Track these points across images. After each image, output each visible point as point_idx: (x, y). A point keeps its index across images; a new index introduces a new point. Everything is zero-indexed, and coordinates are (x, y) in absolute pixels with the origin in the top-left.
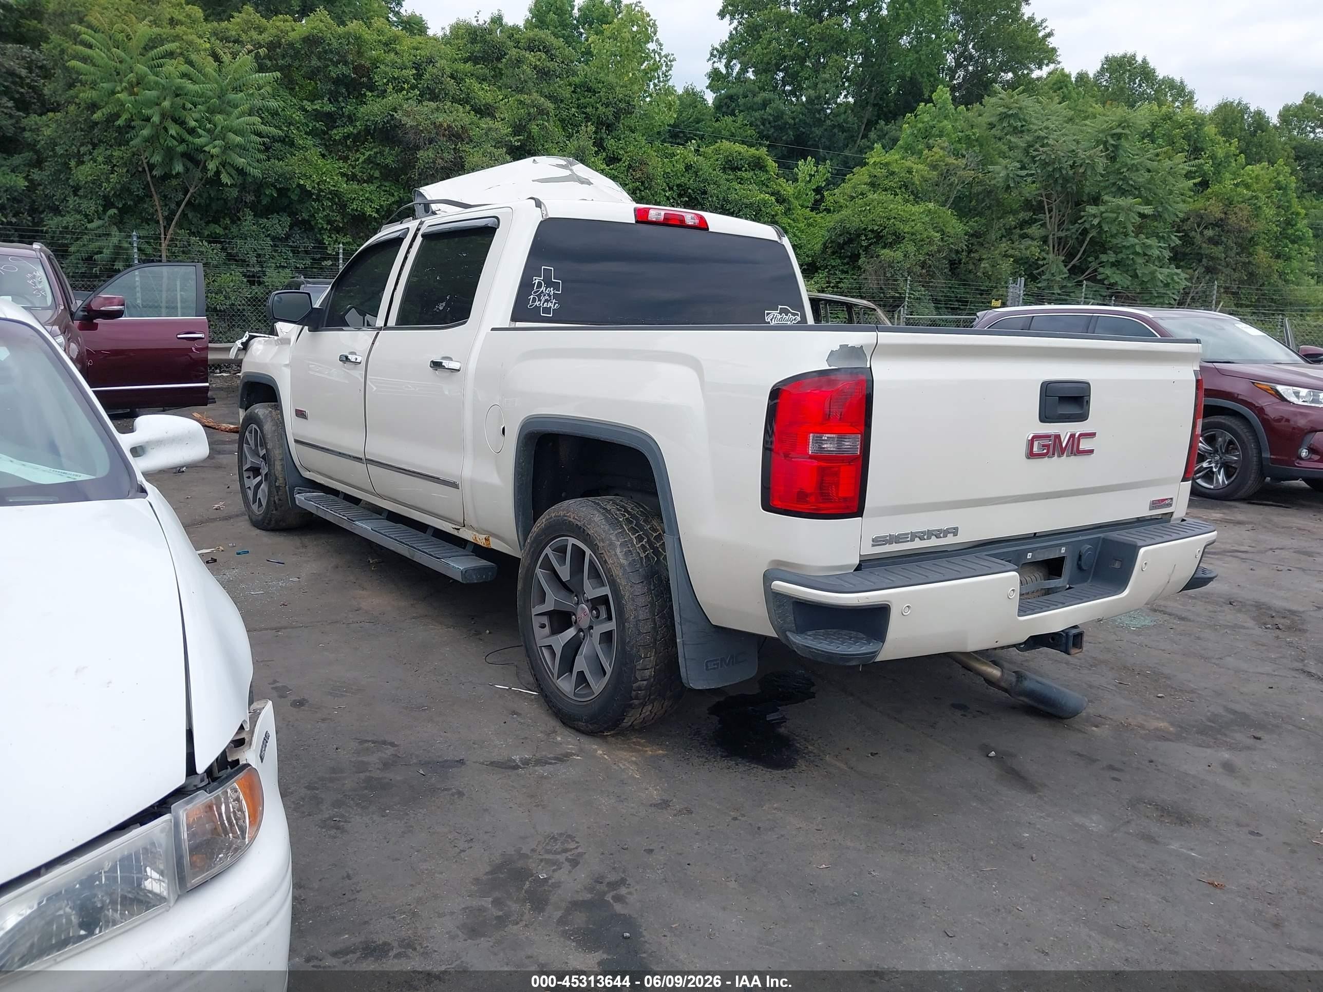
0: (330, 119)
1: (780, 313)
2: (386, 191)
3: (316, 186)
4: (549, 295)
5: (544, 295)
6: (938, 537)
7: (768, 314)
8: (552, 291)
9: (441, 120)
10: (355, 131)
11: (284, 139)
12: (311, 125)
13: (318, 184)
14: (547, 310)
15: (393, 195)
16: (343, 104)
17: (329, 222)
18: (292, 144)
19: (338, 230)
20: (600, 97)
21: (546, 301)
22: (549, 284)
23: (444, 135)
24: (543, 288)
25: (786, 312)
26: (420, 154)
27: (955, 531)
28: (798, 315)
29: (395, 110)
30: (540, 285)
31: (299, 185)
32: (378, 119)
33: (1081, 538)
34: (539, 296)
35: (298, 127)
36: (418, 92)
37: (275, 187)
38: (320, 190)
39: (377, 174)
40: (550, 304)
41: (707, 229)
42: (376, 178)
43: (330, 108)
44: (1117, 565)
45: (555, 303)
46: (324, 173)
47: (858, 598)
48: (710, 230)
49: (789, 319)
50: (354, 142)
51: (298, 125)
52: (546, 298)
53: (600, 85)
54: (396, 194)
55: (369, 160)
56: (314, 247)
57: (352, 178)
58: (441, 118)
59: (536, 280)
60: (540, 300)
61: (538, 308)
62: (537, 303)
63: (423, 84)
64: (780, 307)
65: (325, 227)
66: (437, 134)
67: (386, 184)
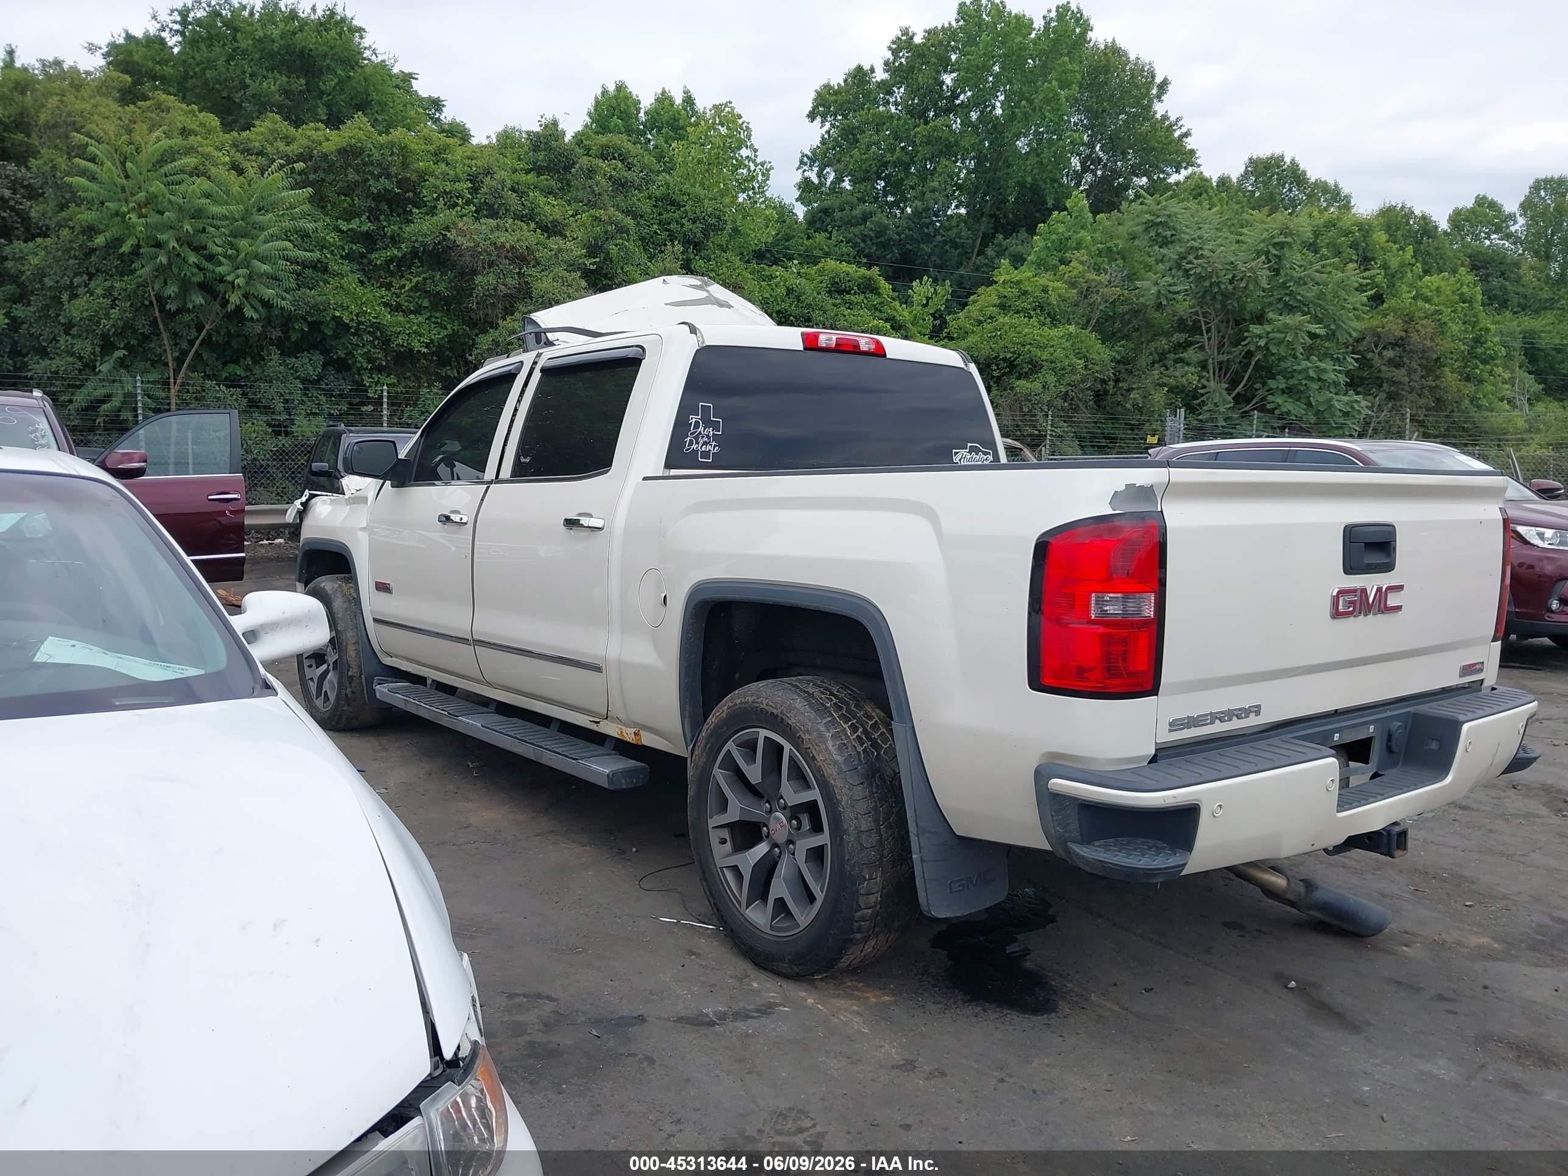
0: (369, 239)
1: (970, 452)
2: (437, 323)
3: (355, 318)
4: (708, 436)
5: (703, 437)
6: (1239, 717)
7: (956, 453)
8: (711, 431)
9: (503, 239)
10: (400, 254)
11: (316, 265)
12: (347, 247)
13: (357, 316)
14: (706, 454)
15: (446, 328)
16: (385, 223)
17: (369, 361)
18: (325, 270)
19: (380, 369)
20: (686, 212)
21: (705, 443)
22: (708, 423)
23: (506, 257)
24: (701, 429)
25: (976, 451)
26: (479, 279)
27: (1257, 710)
28: (989, 454)
29: (447, 229)
30: (697, 424)
31: (334, 318)
32: (428, 240)
33: (1389, 714)
34: (696, 438)
35: (333, 251)
36: (474, 209)
37: (305, 319)
38: (360, 323)
39: (426, 303)
40: (709, 447)
41: (885, 355)
42: (425, 308)
43: (368, 227)
44: (1434, 746)
45: (715, 446)
46: (364, 303)
47: (1163, 798)
48: (889, 357)
49: (979, 458)
50: (398, 266)
51: (333, 248)
52: (704, 442)
53: (686, 198)
54: (448, 326)
55: (416, 288)
56: (351, 390)
57: (397, 308)
58: (502, 238)
59: (693, 419)
60: (697, 443)
61: (695, 452)
62: (694, 446)
63: (480, 198)
64: (969, 444)
65: (365, 365)
66: (498, 256)
67: (438, 315)
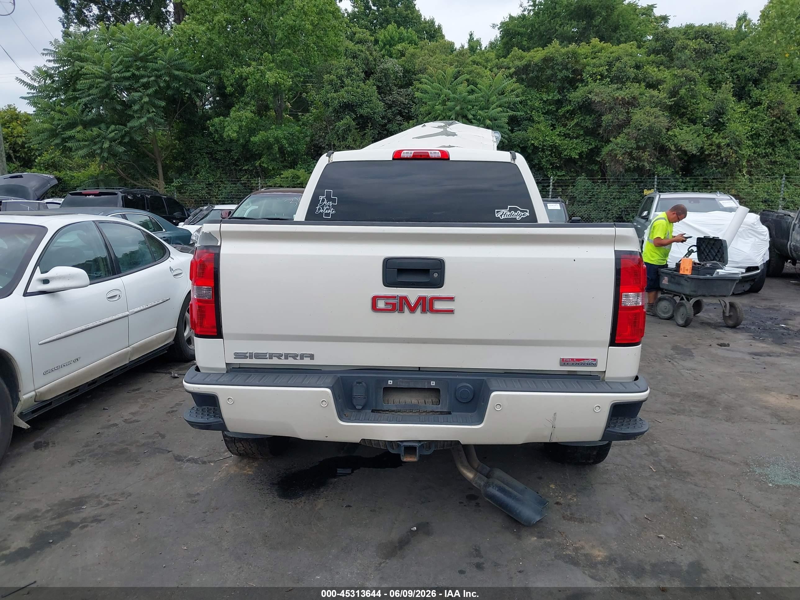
0: (559, 103)
1: (510, 211)
2: (587, 142)
3: (541, 143)
4: (329, 206)
5: (326, 206)
6: (295, 358)
7: (498, 212)
8: (331, 203)
9: (617, 95)
10: (572, 109)
11: (530, 118)
12: (547, 108)
13: (543, 142)
14: (327, 215)
15: (592, 145)
16: (566, 93)
17: (551, 164)
18: (533, 121)
19: (558, 168)
20: (748, 62)
21: (327, 209)
22: (329, 199)
23: (619, 104)
24: (325, 202)
25: (516, 210)
26: (604, 118)
27: (312, 357)
28: (527, 212)
29: (590, 93)
30: (323, 200)
31: (533, 144)
32: (580, 100)
33: (458, 377)
34: (323, 207)
35: (538, 110)
36: (609, 80)
37: (519, 146)
38: (544, 146)
39: (582, 132)
40: (329, 211)
41: (449, 159)
42: (582, 135)
43: (558, 97)
45: (333, 210)
46: (547, 135)
48: (451, 159)
49: (518, 215)
50: (571, 114)
51: (539, 109)
52: (327, 208)
53: (749, 54)
54: (593, 143)
55: (577, 124)
56: (542, 180)
57: (566, 136)
58: (617, 94)
59: (321, 198)
60: (323, 209)
61: (322, 214)
62: (321, 211)
63: (613, 74)
64: (509, 206)
65: (548, 166)
66: (615, 104)
67: (588, 138)
